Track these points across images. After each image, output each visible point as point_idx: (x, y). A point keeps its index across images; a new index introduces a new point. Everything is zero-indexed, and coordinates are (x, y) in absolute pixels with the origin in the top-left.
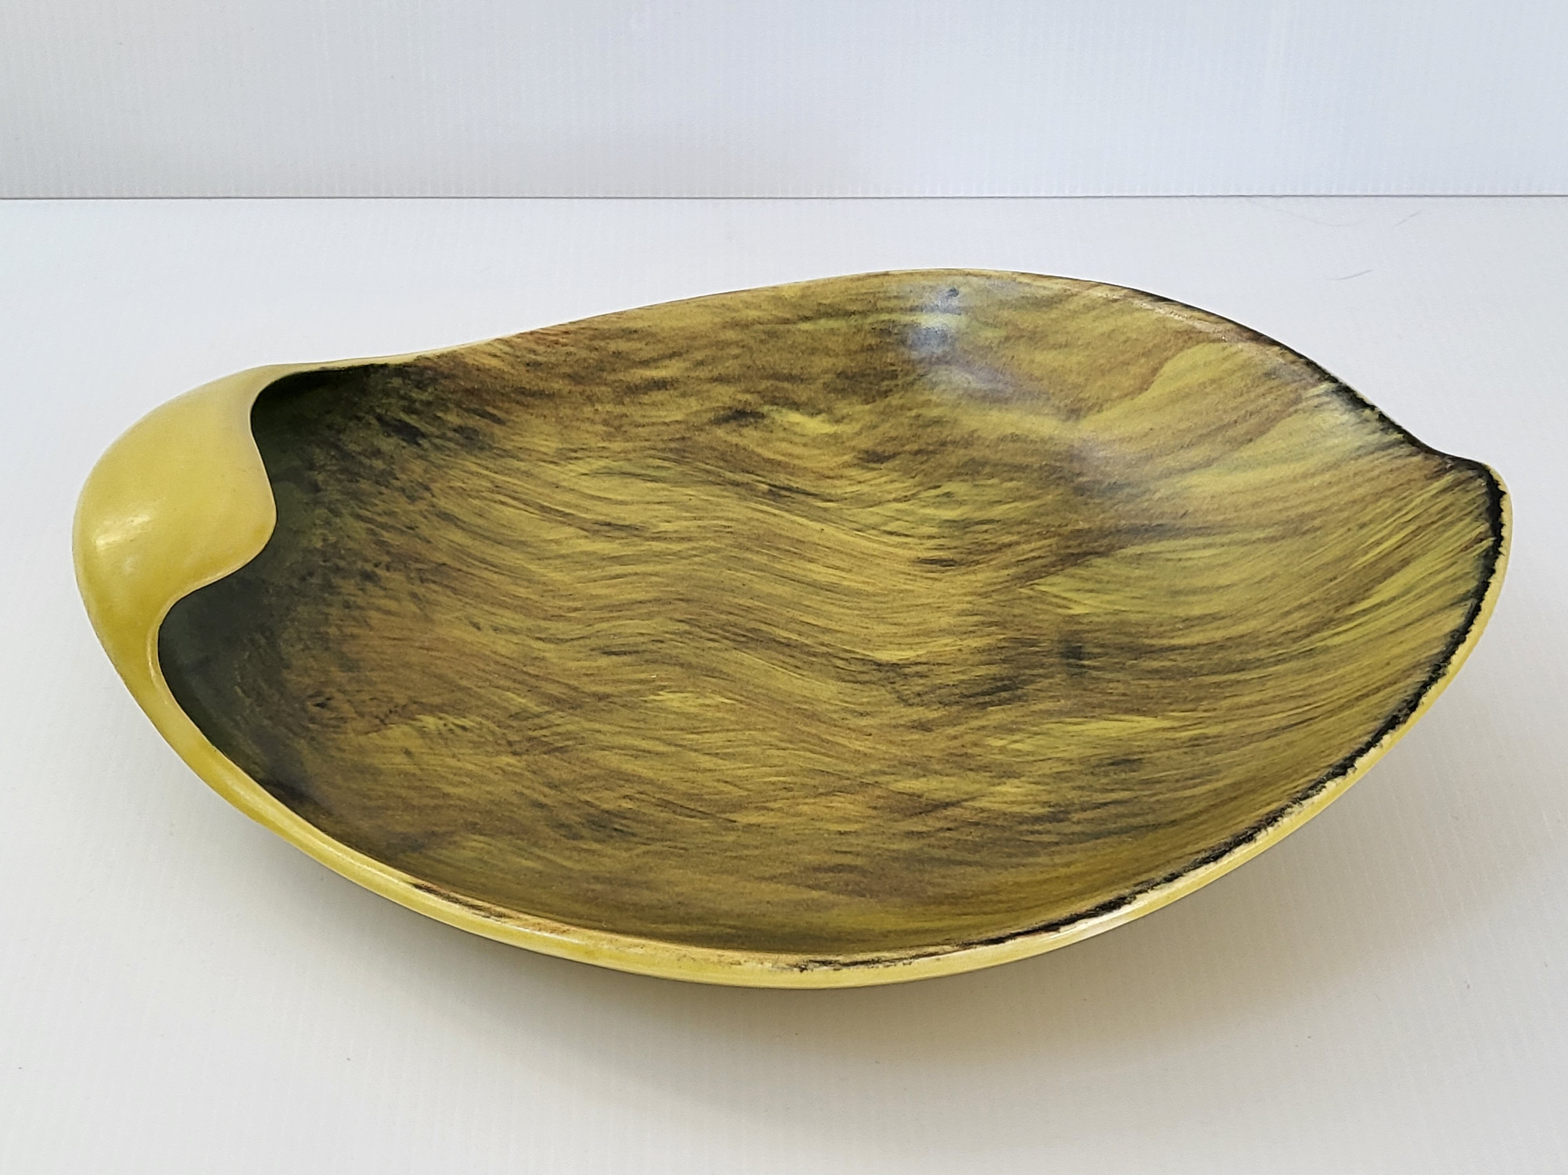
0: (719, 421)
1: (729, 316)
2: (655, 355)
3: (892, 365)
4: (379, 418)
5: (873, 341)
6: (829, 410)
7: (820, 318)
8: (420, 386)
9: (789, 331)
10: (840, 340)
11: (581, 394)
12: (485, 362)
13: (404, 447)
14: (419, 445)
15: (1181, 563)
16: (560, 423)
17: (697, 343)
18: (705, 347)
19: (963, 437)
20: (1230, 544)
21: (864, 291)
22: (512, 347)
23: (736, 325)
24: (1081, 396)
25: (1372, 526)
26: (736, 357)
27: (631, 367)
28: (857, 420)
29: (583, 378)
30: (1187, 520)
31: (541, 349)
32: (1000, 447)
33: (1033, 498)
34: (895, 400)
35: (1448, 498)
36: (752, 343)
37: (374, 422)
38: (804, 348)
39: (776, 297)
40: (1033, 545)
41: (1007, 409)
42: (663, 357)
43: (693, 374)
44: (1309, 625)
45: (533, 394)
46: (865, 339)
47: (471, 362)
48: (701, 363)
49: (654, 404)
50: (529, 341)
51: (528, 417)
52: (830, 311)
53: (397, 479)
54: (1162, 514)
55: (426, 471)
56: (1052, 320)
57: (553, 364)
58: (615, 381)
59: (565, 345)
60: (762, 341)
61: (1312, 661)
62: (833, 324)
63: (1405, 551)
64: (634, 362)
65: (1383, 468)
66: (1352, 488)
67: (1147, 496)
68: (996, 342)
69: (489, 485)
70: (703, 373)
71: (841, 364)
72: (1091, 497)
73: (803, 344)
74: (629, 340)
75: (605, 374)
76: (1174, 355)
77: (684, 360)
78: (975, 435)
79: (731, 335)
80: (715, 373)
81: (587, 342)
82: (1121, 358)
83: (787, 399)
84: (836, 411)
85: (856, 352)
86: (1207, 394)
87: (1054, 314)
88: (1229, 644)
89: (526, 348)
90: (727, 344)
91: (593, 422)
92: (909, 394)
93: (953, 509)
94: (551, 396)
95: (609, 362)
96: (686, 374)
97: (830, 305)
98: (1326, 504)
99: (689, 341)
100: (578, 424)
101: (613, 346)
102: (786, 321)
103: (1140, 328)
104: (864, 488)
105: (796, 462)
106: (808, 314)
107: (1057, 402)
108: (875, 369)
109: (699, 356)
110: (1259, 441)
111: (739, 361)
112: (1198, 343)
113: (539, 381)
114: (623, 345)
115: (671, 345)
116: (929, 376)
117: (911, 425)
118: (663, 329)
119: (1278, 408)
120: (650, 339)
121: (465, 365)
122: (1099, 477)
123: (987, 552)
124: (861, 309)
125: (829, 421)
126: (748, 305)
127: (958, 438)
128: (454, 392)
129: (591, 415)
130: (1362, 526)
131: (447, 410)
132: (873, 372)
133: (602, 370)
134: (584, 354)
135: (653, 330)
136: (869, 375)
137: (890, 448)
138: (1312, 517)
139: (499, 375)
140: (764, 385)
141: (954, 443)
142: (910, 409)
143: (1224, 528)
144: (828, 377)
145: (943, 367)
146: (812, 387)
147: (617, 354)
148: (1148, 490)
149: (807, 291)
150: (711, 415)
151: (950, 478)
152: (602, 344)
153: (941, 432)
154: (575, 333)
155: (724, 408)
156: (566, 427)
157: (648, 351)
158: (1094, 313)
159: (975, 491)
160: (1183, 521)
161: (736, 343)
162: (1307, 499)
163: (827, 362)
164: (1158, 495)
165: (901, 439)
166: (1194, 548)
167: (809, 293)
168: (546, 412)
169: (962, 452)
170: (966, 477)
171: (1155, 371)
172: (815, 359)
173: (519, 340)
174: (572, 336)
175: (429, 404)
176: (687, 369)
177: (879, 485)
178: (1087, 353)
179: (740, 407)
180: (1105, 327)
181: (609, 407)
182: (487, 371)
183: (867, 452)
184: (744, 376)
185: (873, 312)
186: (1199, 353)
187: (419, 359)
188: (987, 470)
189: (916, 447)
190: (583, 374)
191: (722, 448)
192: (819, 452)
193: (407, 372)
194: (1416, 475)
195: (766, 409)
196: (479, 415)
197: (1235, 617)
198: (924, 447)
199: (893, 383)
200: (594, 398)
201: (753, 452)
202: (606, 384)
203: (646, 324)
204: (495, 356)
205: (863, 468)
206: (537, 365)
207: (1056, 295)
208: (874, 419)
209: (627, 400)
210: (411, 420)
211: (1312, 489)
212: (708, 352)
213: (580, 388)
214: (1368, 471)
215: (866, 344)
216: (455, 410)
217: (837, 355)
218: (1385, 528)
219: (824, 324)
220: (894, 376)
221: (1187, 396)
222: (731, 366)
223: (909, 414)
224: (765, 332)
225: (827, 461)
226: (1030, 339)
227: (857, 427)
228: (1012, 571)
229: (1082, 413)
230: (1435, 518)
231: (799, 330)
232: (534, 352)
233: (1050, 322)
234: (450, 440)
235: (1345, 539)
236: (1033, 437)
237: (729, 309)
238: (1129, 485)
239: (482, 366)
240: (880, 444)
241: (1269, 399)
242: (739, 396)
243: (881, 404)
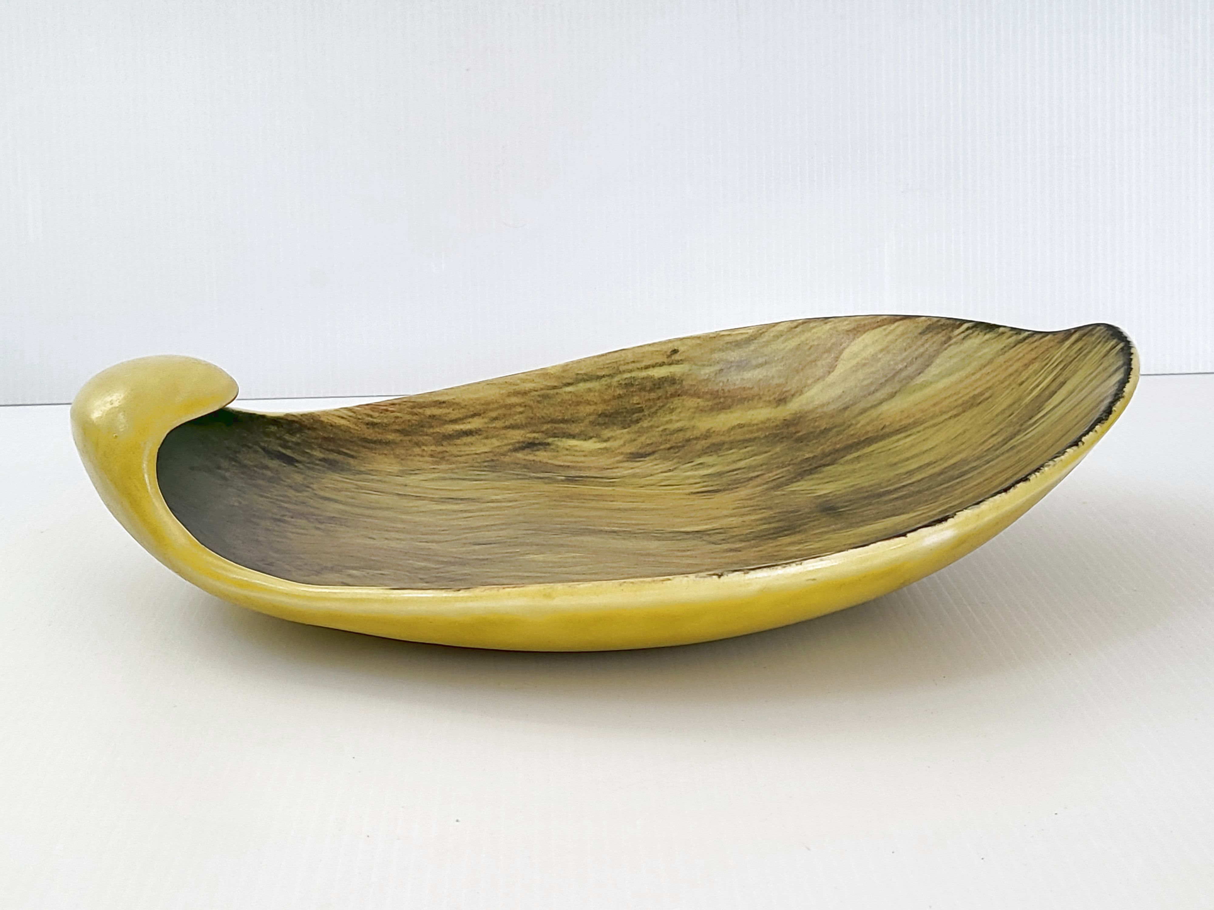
0: (516, 450)
1: (512, 389)
2: (461, 416)
3: (638, 404)
4: (264, 449)
5: (620, 392)
6: (598, 436)
7: (579, 383)
8: (292, 433)
9: (557, 393)
10: (597, 394)
11: (409, 441)
12: (336, 421)
13: (284, 466)
14: (296, 467)
15: (892, 451)
16: (398, 458)
17: (491, 406)
18: (497, 409)
19: (702, 435)
20: (924, 430)
21: (608, 362)
22: (354, 412)
23: (516, 393)
24: (785, 389)
25: (1029, 381)
26: (521, 413)
27: (444, 424)
28: (621, 438)
29: (409, 432)
30: (887, 430)
31: (376, 414)
32: (732, 433)
33: (766, 452)
34: (645, 424)
35: (1079, 345)
36: (531, 403)
37: (260, 450)
38: (570, 402)
39: (544, 374)
40: (775, 473)
41: (731, 412)
42: (466, 417)
43: (490, 426)
44: (1004, 439)
45: (375, 442)
46: (615, 391)
47: (326, 421)
48: (496, 419)
49: (465, 444)
50: (365, 409)
51: (373, 455)
52: (585, 377)
53: (285, 481)
54: (867, 432)
55: (305, 479)
56: (753, 351)
57: (386, 424)
58: (433, 433)
59: (392, 412)
60: (538, 402)
61: (1015, 451)
62: (589, 385)
63: (1061, 379)
64: (446, 421)
65: (1025, 351)
66: (1006, 369)
67: (852, 428)
68: (713, 375)
69: (355, 486)
70: (499, 424)
71: (600, 409)
72: (809, 441)
73: (569, 400)
74: (440, 408)
75: (425, 429)
76: (848, 345)
77: (483, 418)
78: (711, 431)
79: (514, 400)
80: (507, 423)
81: (410, 410)
82: (809, 359)
83: (565, 433)
84: (602, 436)
85: (610, 400)
86: (880, 359)
87: (752, 347)
88: (946, 470)
89: (365, 414)
90: (514, 405)
91: (422, 456)
92: (655, 419)
93: (707, 469)
94: (388, 443)
95: (428, 422)
96: (486, 426)
97: (585, 374)
98: (990, 384)
99: (485, 406)
100: (411, 457)
101: (428, 412)
102: (555, 387)
103: (819, 338)
104: (638, 471)
105: (581, 464)
106: (570, 381)
107: (768, 399)
108: (626, 408)
109: (494, 414)
110: (926, 371)
111: (524, 415)
112: (865, 332)
113: (377, 434)
114: (436, 411)
115: (472, 409)
116: (668, 406)
117: (661, 435)
118: (464, 400)
119: (935, 348)
120: (455, 406)
121: (322, 422)
122: (812, 430)
123: (741, 483)
124: (608, 374)
125: (599, 442)
126: (524, 381)
127: (698, 435)
128: (316, 438)
129: (420, 453)
130: (1021, 384)
131: (312, 449)
132: (624, 410)
133: (422, 426)
134: (408, 417)
135: (457, 401)
136: (622, 412)
137: (649, 449)
138: (981, 394)
139: (347, 430)
140: (545, 427)
141: (697, 438)
142: (658, 427)
143: (915, 424)
144: (592, 418)
145: (676, 398)
146: (581, 424)
147: (432, 417)
148: (852, 424)
149: (566, 368)
150: (511, 447)
151: (699, 456)
152: (421, 411)
153: (684, 435)
154: (400, 404)
155: (519, 442)
156: (402, 459)
157: (455, 414)
158: (782, 338)
159: (720, 458)
160: (884, 431)
161: (520, 405)
162: (973, 388)
163: (589, 409)
164: (859, 426)
165: (656, 443)
166: (898, 441)
167: (568, 368)
168: (385, 452)
169: (704, 441)
170: (712, 454)
171: (837, 359)
172: (581, 408)
173: (358, 409)
174: (397, 406)
175: (298, 444)
176: (486, 423)
177: (648, 467)
178: (782, 364)
179: (530, 441)
180: (793, 343)
181: (433, 448)
182: (339, 427)
183: (631, 453)
184: (529, 423)
185: (617, 374)
186: (867, 338)
187: (287, 415)
188: (726, 446)
189: (668, 446)
190: (410, 430)
191: (524, 462)
192: (597, 458)
193: (280, 422)
194: (1052, 344)
195: (550, 440)
196: (337, 453)
197: (944, 459)
198: (674, 445)
199: (642, 414)
200: (420, 444)
201: (547, 463)
202: (427, 435)
203: (452, 397)
204: (343, 418)
205: (631, 461)
206: (373, 425)
207: (751, 336)
208: (633, 436)
209: (445, 443)
210: (288, 452)
211: (976, 381)
212: (500, 411)
213: (407, 438)
214: (1015, 357)
215: (616, 394)
216: (319, 449)
217: (596, 404)
218: (1040, 376)
219: (582, 386)
220: (641, 410)
221: (864, 365)
222: (519, 419)
223: (657, 430)
224: (539, 396)
225: (604, 461)
226: (738, 366)
227: (621, 442)
228: (765, 486)
229: (788, 399)
230: (1075, 356)
231: (565, 392)
232: (371, 416)
233: (750, 353)
234: (317, 465)
235: (1011, 395)
236: (755, 422)
237: (511, 384)
238: (835, 427)
239: (334, 424)
240: (640, 448)
241: (927, 346)
242: (529, 435)
243: (635, 428)
